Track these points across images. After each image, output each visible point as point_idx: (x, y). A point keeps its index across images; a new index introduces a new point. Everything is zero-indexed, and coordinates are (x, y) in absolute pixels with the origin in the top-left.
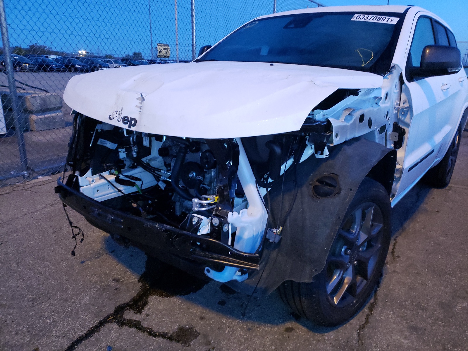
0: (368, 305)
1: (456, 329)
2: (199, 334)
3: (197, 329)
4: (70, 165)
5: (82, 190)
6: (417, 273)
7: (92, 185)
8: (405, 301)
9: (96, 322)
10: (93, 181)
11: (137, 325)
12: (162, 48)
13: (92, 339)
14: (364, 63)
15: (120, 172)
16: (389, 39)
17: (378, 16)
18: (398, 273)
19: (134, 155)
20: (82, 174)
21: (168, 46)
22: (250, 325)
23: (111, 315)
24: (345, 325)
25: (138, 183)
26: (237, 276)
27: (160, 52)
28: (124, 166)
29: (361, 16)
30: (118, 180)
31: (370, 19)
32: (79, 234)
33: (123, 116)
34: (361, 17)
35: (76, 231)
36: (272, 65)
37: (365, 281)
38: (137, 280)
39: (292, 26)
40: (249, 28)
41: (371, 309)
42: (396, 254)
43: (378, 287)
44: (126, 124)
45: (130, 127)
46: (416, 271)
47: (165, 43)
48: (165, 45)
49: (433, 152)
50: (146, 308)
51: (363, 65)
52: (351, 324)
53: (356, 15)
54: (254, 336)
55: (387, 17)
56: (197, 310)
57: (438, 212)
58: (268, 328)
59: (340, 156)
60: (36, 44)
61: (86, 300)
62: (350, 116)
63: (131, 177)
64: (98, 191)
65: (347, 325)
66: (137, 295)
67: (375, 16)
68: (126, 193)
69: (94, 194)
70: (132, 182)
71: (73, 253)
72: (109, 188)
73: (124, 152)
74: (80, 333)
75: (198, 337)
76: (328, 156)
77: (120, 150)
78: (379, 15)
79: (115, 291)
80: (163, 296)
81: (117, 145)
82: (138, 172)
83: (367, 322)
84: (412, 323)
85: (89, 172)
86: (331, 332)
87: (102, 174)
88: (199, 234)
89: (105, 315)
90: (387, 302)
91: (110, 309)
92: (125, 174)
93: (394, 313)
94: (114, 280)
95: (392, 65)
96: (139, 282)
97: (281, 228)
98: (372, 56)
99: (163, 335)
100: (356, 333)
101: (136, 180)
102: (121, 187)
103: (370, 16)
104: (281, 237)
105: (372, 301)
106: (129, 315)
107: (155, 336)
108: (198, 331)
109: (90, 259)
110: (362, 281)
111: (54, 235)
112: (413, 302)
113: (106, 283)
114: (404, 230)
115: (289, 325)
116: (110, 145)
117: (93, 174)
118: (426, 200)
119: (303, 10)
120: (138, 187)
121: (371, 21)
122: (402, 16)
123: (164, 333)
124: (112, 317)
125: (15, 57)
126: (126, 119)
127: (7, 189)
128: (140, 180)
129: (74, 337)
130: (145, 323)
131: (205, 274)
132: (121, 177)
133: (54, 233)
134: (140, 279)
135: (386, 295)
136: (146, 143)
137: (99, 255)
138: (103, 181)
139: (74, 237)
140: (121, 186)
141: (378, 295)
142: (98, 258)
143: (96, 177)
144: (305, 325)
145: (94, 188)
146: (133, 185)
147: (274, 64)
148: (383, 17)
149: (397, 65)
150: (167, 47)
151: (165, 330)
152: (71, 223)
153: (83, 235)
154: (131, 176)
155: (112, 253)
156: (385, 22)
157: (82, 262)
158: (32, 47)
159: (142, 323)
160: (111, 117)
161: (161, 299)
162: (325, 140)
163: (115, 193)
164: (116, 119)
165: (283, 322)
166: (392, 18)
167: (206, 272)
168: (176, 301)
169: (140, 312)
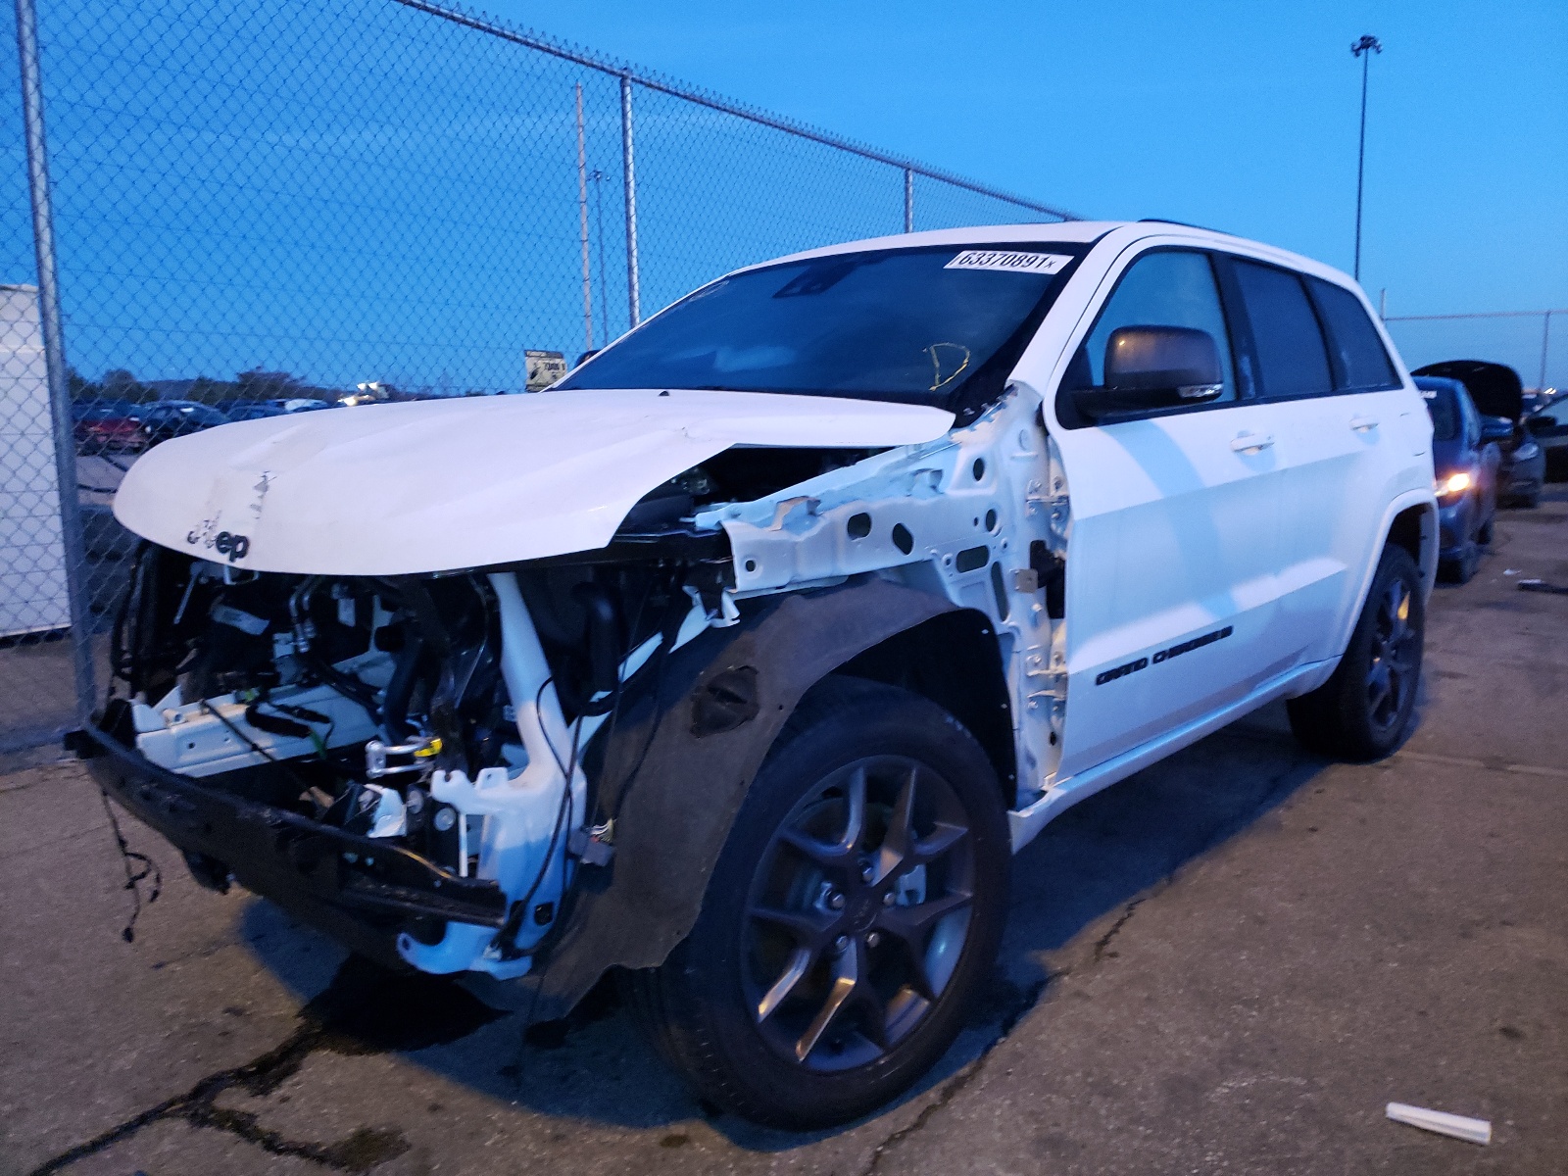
0: (945, 1083)
1: (1181, 1146)
2: (409, 1147)
3: (408, 1136)
4: (124, 677)
5: (141, 740)
6: (1148, 999)
7: (175, 730)
8: (1066, 1072)
9: (131, 1116)
10: (177, 718)
11: (242, 1126)
12: (541, 363)
13: (106, 1155)
14: (937, 382)
15: (265, 697)
16: (1023, 315)
17: (1020, 254)
18: (1088, 998)
19: (304, 646)
20: (152, 701)
21: (561, 356)
22: (563, 1127)
23: (182, 1099)
24: (845, 1133)
25: (320, 729)
26: (488, 962)
27: (533, 375)
28: (275, 681)
29: (975, 255)
30: (253, 718)
31: (996, 262)
32: (143, 875)
33: (218, 533)
34: (974, 258)
35: (139, 867)
36: (665, 394)
37: (926, 1003)
38: (295, 1011)
39: (796, 290)
40: (702, 299)
41: (948, 1094)
42: (1109, 948)
43: (1005, 1033)
44: (223, 551)
45: (232, 559)
46: (1145, 995)
47: (551, 348)
48: (550, 355)
49: (1227, 632)
50: (288, 1082)
51: (934, 388)
52: (867, 1130)
53: (964, 254)
54: (563, 1156)
55: (1042, 256)
56: (430, 1087)
57: (1313, 830)
58: (613, 1136)
59: (773, 624)
60: (258, 368)
61: (126, 1061)
62: (811, 517)
63: (296, 711)
64: (191, 746)
65: (853, 1134)
66: (276, 1050)
67: (1010, 253)
68: (280, 758)
69: (179, 754)
70: (298, 725)
71: (128, 935)
72: (226, 740)
73: (288, 643)
74: (78, 1141)
75: (401, 1158)
76: (737, 622)
77: (277, 636)
78: (1022, 251)
79: (220, 1040)
80: (349, 1053)
81: (267, 622)
82: (320, 698)
83: (918, 1125)
84: (1056, 1129)
85: (173, 696)
86: (795, 1150)
87: (213, 702)
88: (372, 835)
89: (164, 1098)
90: (1009, 1074)
91: (183, 1086)
92: (279, 702)
93: (1014, 1104)
94: (227, 1011)
95: (1007, 385)
96: (298, 1016)
97: (610, 823)
98: (966, 361)
99: (304, 1151)
100: (871, 1153)
101: (315, 721)
102: (266, 740)
103: (999, 253)
104: (612, 849)
105: (965, 1070)
106: (235, 1100)
107: (279, 1152)
108: (408, 1140)
109: (184, 958)
110: (914, 1004)
111: (109, 896)
112: (1088, 1074)
113: (203, 1019)
114: (1171, 881)
115: (678, 1129)
116: (250, 624)
117: (186, 699)
118: (1295, 795)
119: (848, 244)
120: (316, 738)
121: (997, 267)
122: (1079, 252)
123: (308, 1145)
124: (181, 1105)
125: (185, 410)
126: (225, 539)
127: (25, 777)
128: (325, 719)
129: (56, 1148)
130: (269, 1118)
131: (397, 954)
132: (265, 708)
133: (108, 891)
134: (306, 1007)
135: (1017, 1056)
136: (346, 614)
137: (213, 948)
138: (210, 719)
139: (131, 886)
140: (266, 735)
141: (992, 1057)
142: (208, 954)
143: (193, 709)
144: (725, 1131)
145: (180, 738)
146: (302, 732)
147: (670, 391)
148: (1030, 255)
149: (1023, 384)
150: (557, 361)
151: (314, 1136)
152: (122, 843)
153: (158, 879)
154: (296, 707)
155: (253, 940)
156: (1031, 269)
157: (159, 966)
158: (246, 377)
159: (259, 1119)
160: (192, 535)
161: (343, 1058)
162: (719, 579)
163: (246, 756)
164: (202, 539)
165: (666, 1122)
166: (1053, 258)
167: (400, 948)
168: (382, 1064)
169: (265, 1092)
